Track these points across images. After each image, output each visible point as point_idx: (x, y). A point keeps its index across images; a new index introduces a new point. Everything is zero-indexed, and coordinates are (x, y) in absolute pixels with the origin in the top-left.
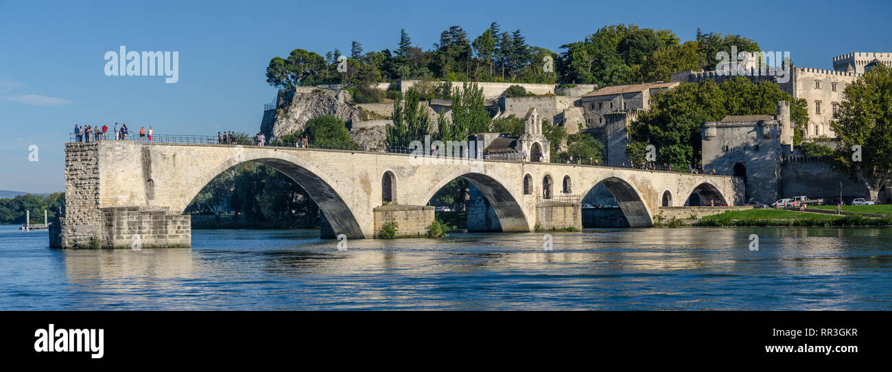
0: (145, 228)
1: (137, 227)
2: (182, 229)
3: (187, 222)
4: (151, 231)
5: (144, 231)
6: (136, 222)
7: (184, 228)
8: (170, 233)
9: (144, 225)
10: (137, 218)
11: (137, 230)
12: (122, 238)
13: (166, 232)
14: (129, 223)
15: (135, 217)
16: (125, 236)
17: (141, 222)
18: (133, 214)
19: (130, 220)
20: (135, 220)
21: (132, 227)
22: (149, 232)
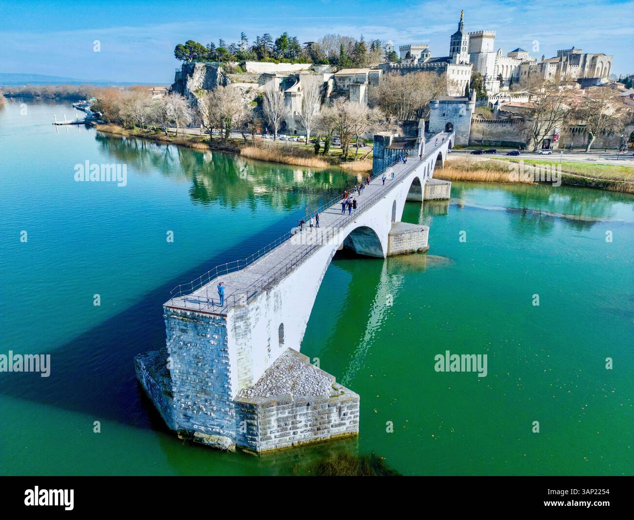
0: (300, 422)
1: (290, 422)
2: (349, 415)
3: (355, 406)
4: (309, 423)
5: (299, 425)
6: (287, 417)
7: (351, 413)
8: (333, 422)
9: (298, 418)
10: (289, 413)
11: (290, 426)
12: (270, 438)
13: (329, 422)
14: (278, 420)
15: (287, 411)
16: (273, 436)
17: (295, 417)
18: (284, 408)
19: (280, 415)
20: (286, 414)
21: (282, 424)
22: (306, 426)
